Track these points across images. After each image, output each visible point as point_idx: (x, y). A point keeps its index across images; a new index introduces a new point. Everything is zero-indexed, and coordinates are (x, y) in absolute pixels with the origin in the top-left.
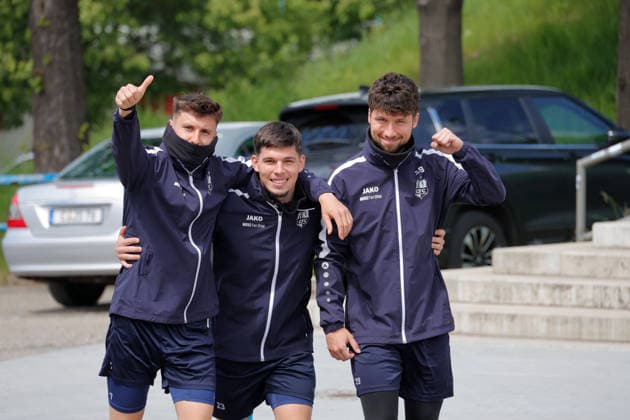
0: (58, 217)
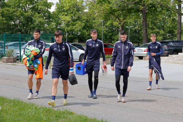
0: (138, 51)
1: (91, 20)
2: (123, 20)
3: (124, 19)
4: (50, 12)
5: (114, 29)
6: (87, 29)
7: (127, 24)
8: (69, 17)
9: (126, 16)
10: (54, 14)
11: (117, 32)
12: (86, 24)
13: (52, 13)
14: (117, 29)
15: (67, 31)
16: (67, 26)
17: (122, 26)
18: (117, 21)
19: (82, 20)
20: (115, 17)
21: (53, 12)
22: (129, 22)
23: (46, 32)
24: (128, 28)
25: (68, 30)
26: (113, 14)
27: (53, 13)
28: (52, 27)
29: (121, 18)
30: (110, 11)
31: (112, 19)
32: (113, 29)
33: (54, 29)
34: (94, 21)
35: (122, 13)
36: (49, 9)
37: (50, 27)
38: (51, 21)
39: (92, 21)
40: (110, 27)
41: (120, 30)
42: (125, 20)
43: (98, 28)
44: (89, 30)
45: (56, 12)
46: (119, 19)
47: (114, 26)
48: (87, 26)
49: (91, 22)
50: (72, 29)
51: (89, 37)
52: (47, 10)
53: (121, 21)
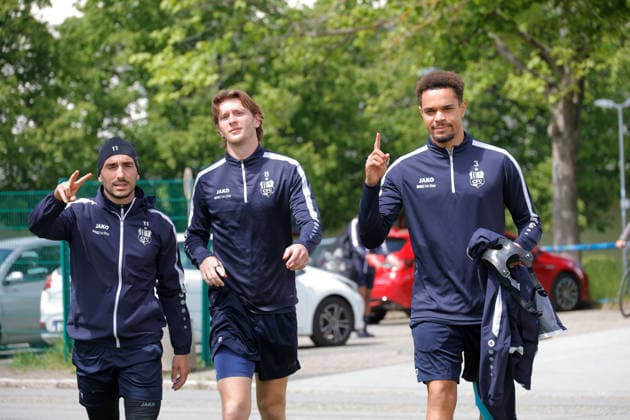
1: (343, 69)
2: (576, 59)
3: (581, 54)
4: (43, 26)
5: (509, 121)
6: (318, 131)
7: (606, 85)
8: (206, 62)
9: (591, 31)
10: (71, 42)
11: (532, 146)
12: (306, 99)
13: (56, 35)
14: (531, 122)
15: (175, 154)
16: (175, 125)
17: (568, 101)
18: (535, 73)
19: (277, 73)
20: (519, 44)
21: (67, 22)
22: (615, 68)
23: (24, 171)
24: (612, 113)
25: (184, 150)
26: (508, 27)
27: (62, 29)
28: (67, 135)
29: (562, 51)
30: (482, 10)
31: (497, 55)
32: (506, 128)
33: (78, 151)
34: (363, 75)
35: (562, 17)
36: (35, 10)
37: (53, 134)
38: (59, 92)
39: (349, 75)
40: (485, 113)
41: (557, 133)
42: (590, 63)
43: (392, 120)
44: (332, 139)
45: (86, 24)
46: (543, 56)
47: (515, 103)
48: (317, 114)
49: (342, 85)
50: (210, 138)
51: (335, 190)
52: (27, 18)
53: (561, 68)
